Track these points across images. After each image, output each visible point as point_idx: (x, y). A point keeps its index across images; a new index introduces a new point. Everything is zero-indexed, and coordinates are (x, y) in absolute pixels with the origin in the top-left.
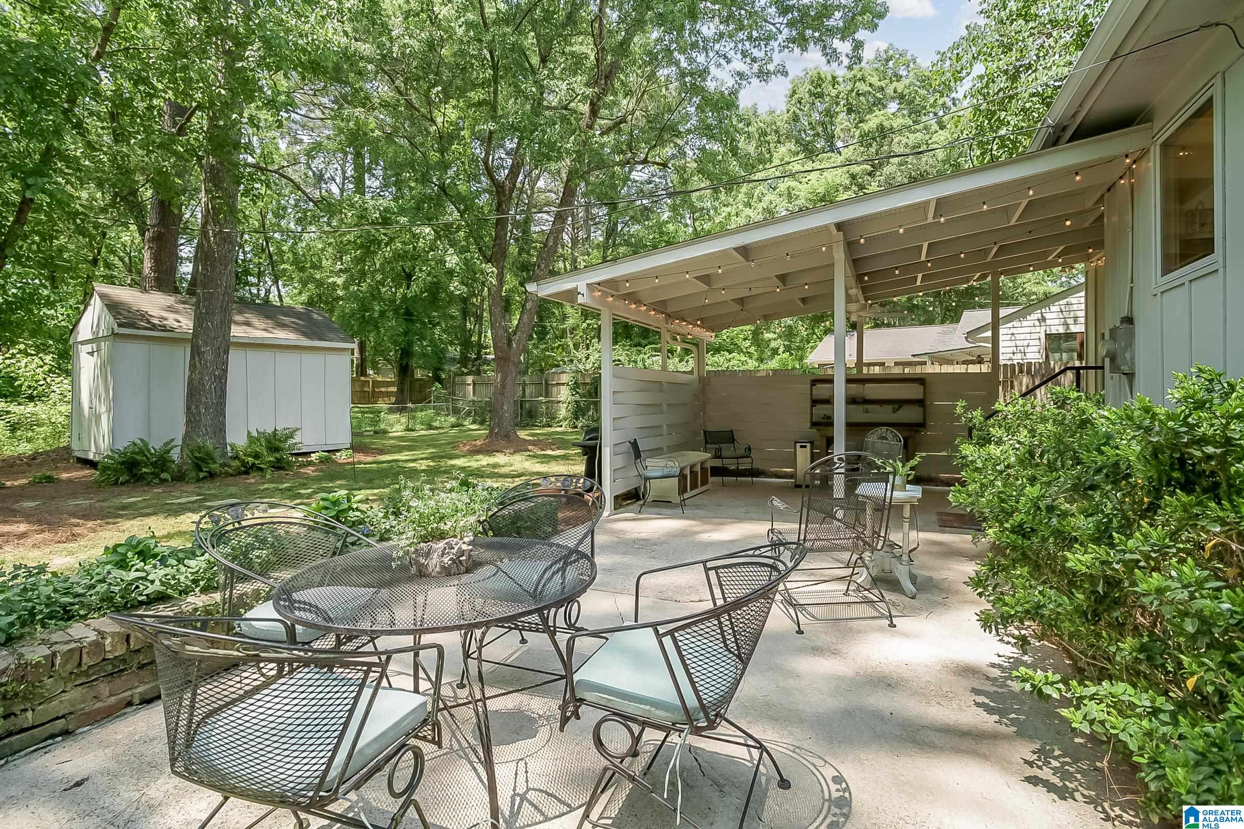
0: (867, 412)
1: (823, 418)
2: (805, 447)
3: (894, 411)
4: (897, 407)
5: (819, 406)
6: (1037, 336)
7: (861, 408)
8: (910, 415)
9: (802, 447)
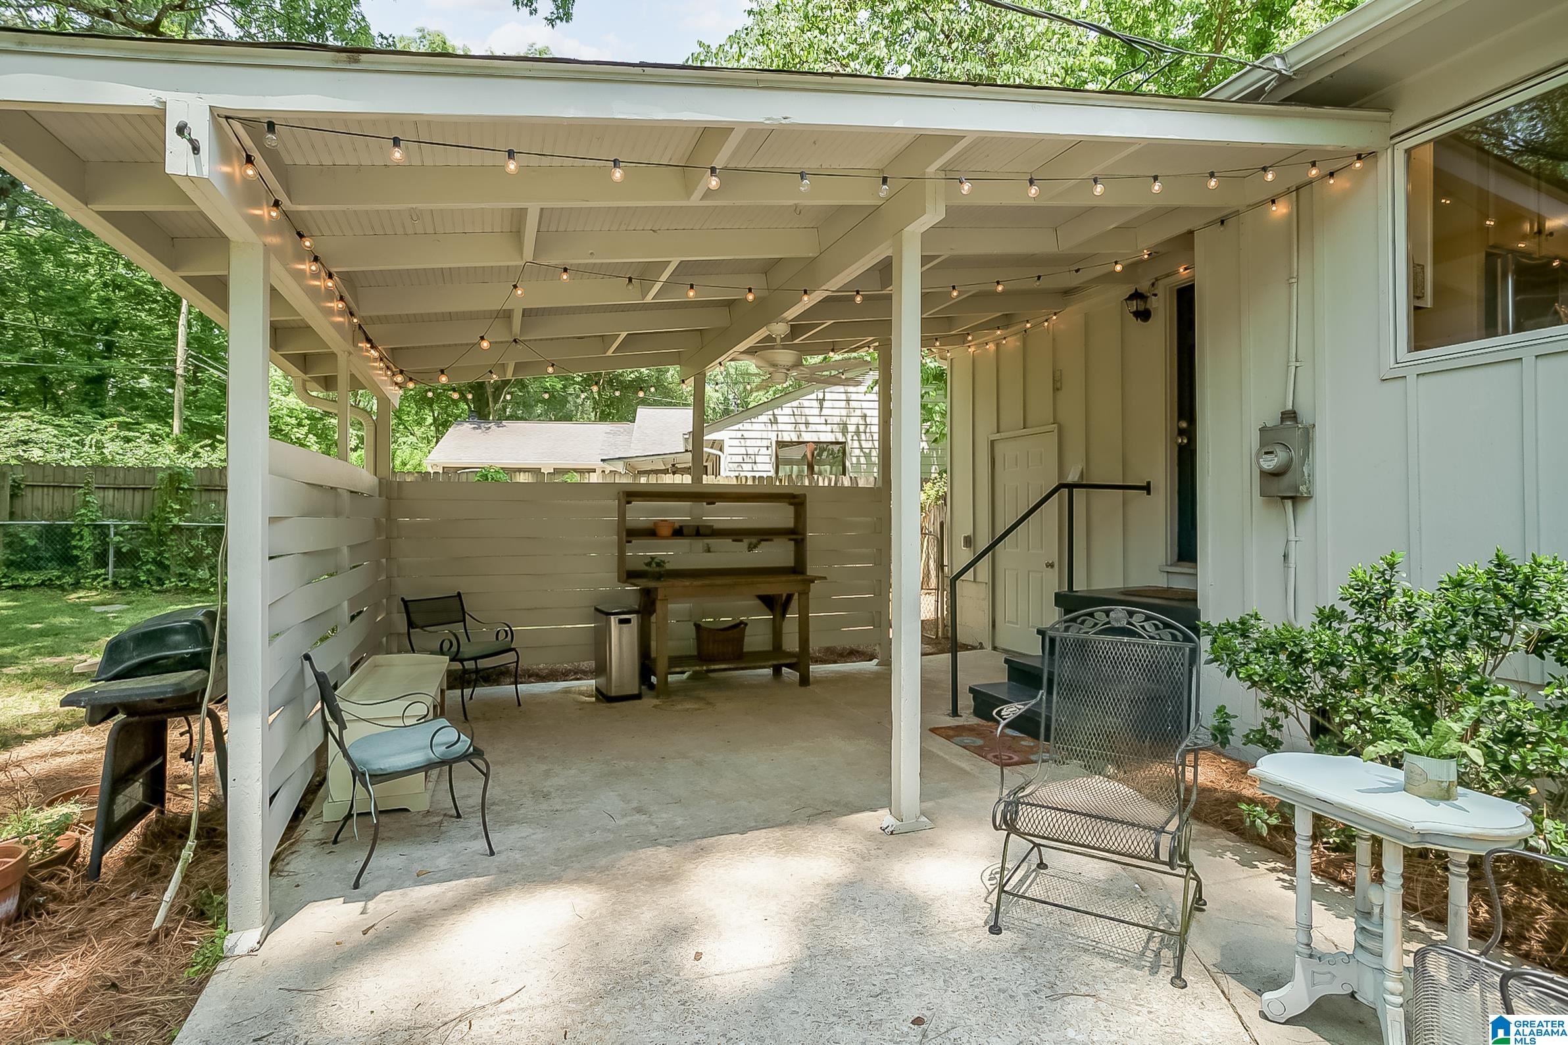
0: (709, 551)
1: (649, 564)
2: (628, 621)
3: (751, 548)
4: (754, 541)
5: (636, 542)
6: (765, 443)
7: (700, 543)
8: (778, 554)
9: (622, 622)
